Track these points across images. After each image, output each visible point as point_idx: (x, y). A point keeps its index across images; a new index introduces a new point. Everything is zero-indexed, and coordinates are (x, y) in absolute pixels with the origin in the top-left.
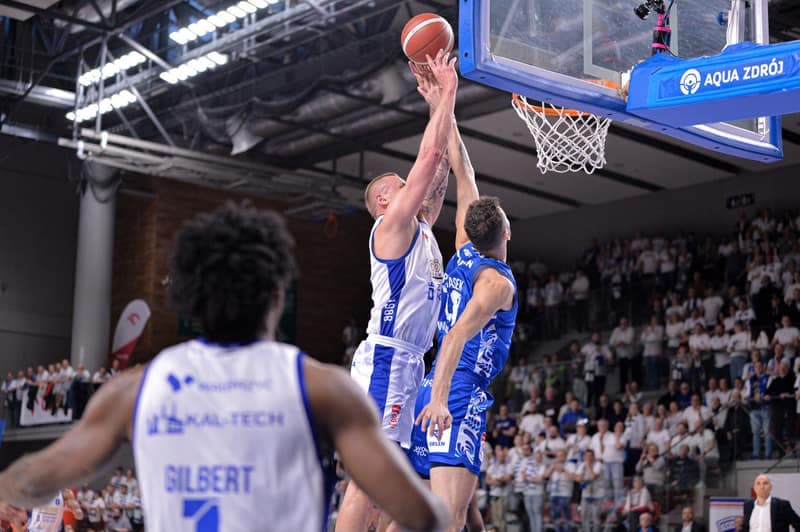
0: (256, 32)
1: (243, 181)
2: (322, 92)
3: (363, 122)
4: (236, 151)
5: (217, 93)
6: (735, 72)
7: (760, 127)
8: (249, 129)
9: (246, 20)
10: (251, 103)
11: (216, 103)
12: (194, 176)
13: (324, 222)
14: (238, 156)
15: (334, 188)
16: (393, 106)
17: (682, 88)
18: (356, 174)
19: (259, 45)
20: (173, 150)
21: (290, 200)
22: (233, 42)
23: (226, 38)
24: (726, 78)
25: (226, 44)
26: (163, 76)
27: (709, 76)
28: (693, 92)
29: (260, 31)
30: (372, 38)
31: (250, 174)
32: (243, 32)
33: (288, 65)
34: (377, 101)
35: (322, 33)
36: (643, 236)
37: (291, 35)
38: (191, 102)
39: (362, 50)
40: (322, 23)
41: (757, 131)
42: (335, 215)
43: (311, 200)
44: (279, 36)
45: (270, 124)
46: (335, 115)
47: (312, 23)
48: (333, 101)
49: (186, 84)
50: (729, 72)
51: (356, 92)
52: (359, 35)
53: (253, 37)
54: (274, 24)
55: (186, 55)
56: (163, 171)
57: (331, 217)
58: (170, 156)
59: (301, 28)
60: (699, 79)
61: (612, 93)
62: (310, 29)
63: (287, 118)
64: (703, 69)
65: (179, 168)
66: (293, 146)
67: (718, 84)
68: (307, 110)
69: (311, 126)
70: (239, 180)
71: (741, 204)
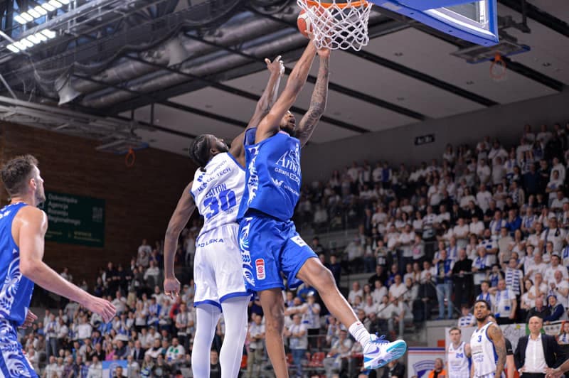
0: (77, 15)
1: (66, 125)
2: (123, 59)
3: (153, 82)
4: (61, 102)
5: (48, 60)
8: (72, 86)
9: (70, 6)
10: (73, 66)
11: (47, 67)
12: (32, 120)
13: (125, 155)
14: (63, 106)
15: (132, 131)
16: (176, 69)
18: (148, 121)
19: (78, 24)
20: (16, 101)
21: (101, 139)
22: (60, 22)
23: (55, 19)
25: (55, 24)
26: (9, 47)
29: (79, 14)
30: (162, 18)
31: (72, 120)
32: (68, 15)
33: (100, 39)
34: (164, 66)
35: (125, 15)
36: (356, 165)
37: (102, 16)
38: (29, 67)
39: (154, 27)
40: (126, 7)
42: (133, 150)
43: (114, 139)
44: (93, 17)
45: (87, 83)
46: (134, 76)
47: (117, 8)
48: (133, 66)
49: (25, 53)
51: (149, 60)
52: (152, 16)
53: (74, 19)
54: (91, 8)
55: (25, 33)
56: (8, 117)
57: (130, 152)
58: (14, 105)
59: (109, 11)
62: (116, 12)
63: (97, 78)
65: (20, 115)
68: (112, 73)
69: (117, 84)
70: (63, 124)
71: (424, 142)
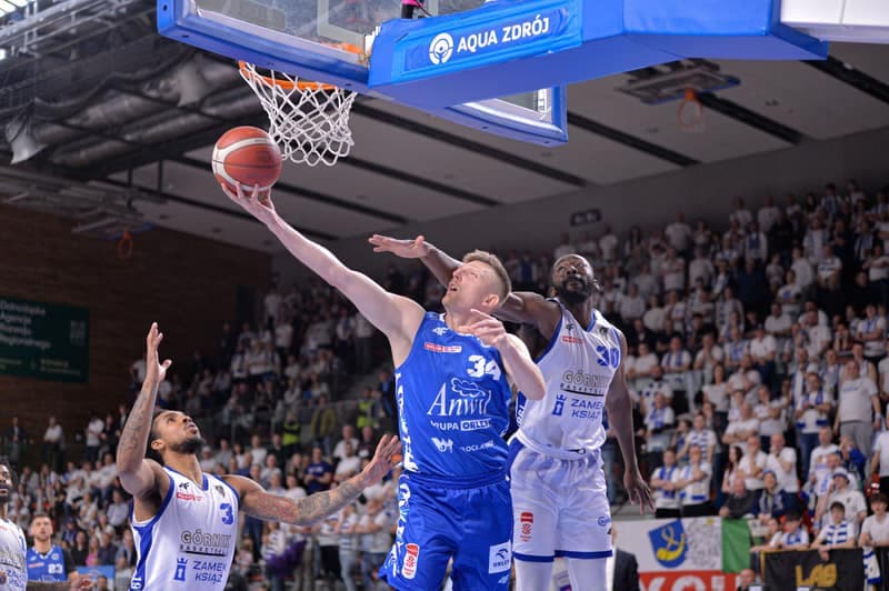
0: (38, 23)
1: (25, 195)
2: (111, 92)
3: (160, 128)
4: (16, 159)
6: (493, 33)
7: (540, 104)
8: (31, 135)
9: (27, 10)
10: (33, 105)
13: (119, 239)
14: (21, 165)
15: (129, 203)
16: (193, 109)
17: (432, 56)
18: (154, 187)
19: (41, 38)
21: (81, 216)
22: (12, 35)
24: (483, 41)
25: (5, 37)
27: (463, 40)
28: (444, 60)
29: (43, 23)
31: (34, 187)
32: (24, 24)
33: (74, 61)
34: (175, 103)
35: (111, 25)
37: (78, 27)
40: (113, 13)
41: (537, 110)
42: (130, 233)
43: (103, 215)
44: (64, 28)
45: (57, 129)
46: (129, 120)
47: (101, 14)
48: (127, 103)
50: (486, 34)
51: (153, 93)
53: (34, 30)
54: (60, 14)
57: (126, 236)
59: (89, 19)
60: (451, 44)
61: (353, 59)
62: (99, 20)
63: (73, 122)
64: (457, 32)
66: (83, 154)
67: (473, 49)
68: (96, 113)
69: (103, 131)
70: (20, 193)
71: (586, 221)
